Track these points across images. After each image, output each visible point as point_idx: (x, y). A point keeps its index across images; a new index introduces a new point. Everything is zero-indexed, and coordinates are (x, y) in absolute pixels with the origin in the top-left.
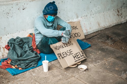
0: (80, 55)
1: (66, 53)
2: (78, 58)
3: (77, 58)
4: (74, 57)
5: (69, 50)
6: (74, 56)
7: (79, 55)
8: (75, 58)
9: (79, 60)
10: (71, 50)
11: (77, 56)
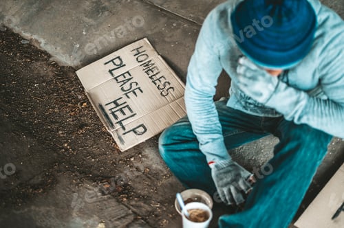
0: (125, 117)
1: (130, 79)
2: (113, 113)
3: (113, 110)
4: (115, 102)
5: (139, 88)
6: (119, 102)
7: (124, 114)
8: (113, 105)
9: (106, 116)
10: (142, 91)
11: (121, 110)
